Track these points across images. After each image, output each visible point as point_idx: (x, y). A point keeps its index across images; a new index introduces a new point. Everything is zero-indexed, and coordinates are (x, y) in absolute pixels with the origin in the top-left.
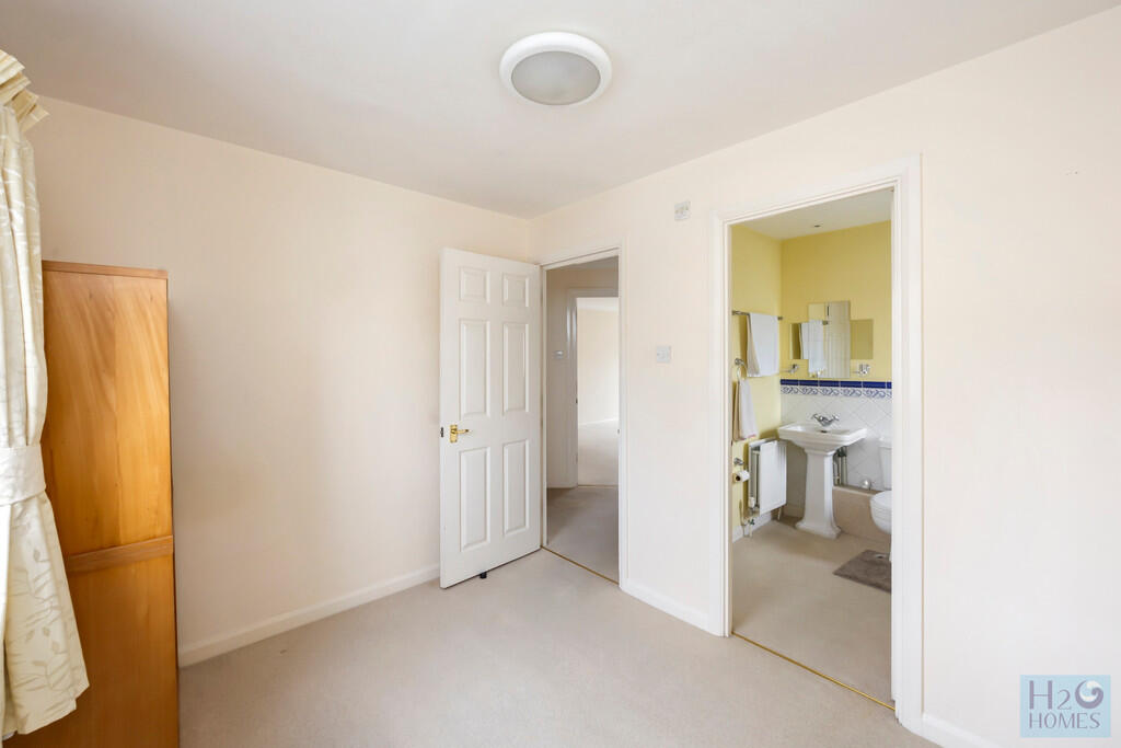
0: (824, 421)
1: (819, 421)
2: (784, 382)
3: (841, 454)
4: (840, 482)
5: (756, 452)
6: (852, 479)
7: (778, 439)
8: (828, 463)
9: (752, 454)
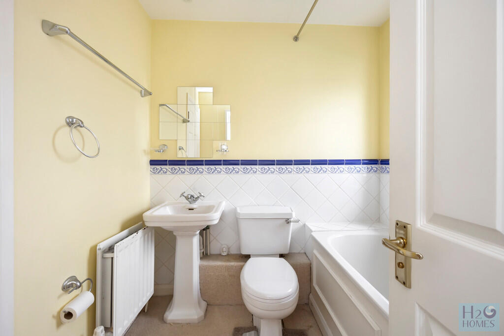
0: (192, 199)
1: (187, 198)
2: (153, 163)
3: (205, 231)
4: (205, 256)
5: (109, 255)
6: (214, 249)
7: (143, 226)
8: (196, 240)
9: (103, 258)
